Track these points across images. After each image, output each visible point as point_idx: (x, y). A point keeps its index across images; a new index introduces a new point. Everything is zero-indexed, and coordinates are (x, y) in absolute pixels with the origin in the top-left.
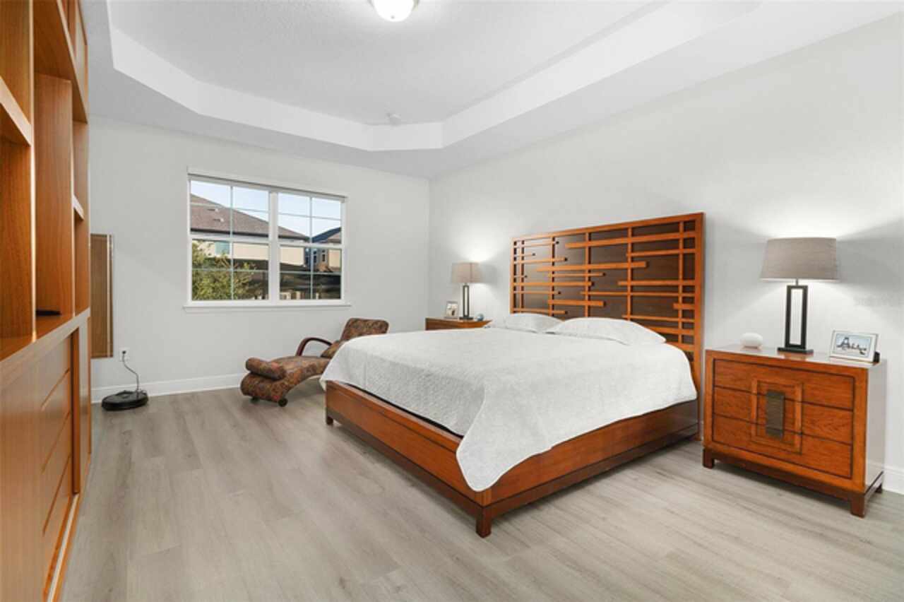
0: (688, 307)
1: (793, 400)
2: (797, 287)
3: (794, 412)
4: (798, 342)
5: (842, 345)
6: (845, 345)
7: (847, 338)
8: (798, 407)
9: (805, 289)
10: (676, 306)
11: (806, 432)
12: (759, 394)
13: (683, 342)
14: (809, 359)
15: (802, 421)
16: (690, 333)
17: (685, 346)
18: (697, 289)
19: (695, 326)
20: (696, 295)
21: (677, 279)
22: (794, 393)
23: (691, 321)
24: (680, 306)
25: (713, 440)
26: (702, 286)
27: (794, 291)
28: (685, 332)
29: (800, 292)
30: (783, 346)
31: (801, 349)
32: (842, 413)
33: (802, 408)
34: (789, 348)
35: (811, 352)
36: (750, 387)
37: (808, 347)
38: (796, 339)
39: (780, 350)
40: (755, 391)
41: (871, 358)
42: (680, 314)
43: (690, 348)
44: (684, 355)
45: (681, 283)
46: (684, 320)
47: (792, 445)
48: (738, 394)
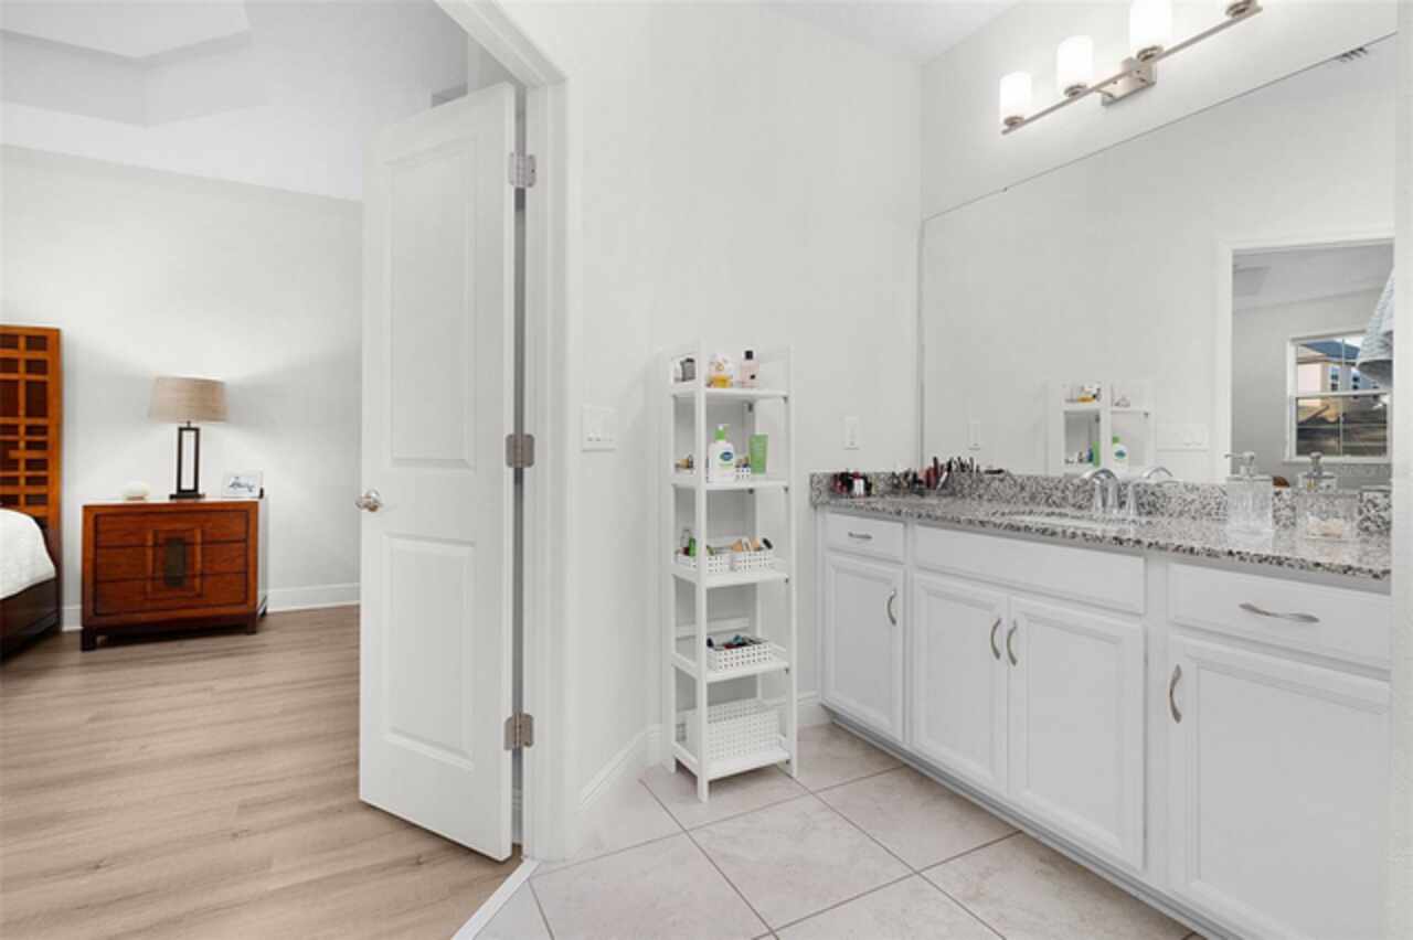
0: (35, 455)
1: (193, 544)
2: (189, 429)
3: (193, 555)
4: (191, 487)
5: (232, 486)
6: (236, 485)
7: (237, 478)
8: (198, 549)
9: (197, 430)
10: (13, 454)
11: (207, 571)
12: (155, 545)
13: (28, 503)
14: (202, 501)
15: (203, 562)
16: (42, 490)
17: (31, 509)
18: (51, 431)
19: (50, 479)
20: (50, 438)
21: (15, 414)
22: (193, 536)
23: (42, 473)
24: (22, 454)
25: (96, 614)
26: (59, 426)
27: (185, 433)
28: (33, 490)
29: (193, 434)
30: (174, 492)
31: (194, 493)
32: (237, 545)
33: (202, 549)
34: (181, 493)
35: (203, 496)
36: (145, 540)
37: (201, 491)
38: (188, 485)
39: (172, 497)
40: (150, 543)
41: (257, 493)
42: (22, 465)
43: (40, 511)
44: (32, 521)
45: (23, 421)
46: (29, 473)
47: (192, 588)
48: (129, 551)
